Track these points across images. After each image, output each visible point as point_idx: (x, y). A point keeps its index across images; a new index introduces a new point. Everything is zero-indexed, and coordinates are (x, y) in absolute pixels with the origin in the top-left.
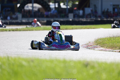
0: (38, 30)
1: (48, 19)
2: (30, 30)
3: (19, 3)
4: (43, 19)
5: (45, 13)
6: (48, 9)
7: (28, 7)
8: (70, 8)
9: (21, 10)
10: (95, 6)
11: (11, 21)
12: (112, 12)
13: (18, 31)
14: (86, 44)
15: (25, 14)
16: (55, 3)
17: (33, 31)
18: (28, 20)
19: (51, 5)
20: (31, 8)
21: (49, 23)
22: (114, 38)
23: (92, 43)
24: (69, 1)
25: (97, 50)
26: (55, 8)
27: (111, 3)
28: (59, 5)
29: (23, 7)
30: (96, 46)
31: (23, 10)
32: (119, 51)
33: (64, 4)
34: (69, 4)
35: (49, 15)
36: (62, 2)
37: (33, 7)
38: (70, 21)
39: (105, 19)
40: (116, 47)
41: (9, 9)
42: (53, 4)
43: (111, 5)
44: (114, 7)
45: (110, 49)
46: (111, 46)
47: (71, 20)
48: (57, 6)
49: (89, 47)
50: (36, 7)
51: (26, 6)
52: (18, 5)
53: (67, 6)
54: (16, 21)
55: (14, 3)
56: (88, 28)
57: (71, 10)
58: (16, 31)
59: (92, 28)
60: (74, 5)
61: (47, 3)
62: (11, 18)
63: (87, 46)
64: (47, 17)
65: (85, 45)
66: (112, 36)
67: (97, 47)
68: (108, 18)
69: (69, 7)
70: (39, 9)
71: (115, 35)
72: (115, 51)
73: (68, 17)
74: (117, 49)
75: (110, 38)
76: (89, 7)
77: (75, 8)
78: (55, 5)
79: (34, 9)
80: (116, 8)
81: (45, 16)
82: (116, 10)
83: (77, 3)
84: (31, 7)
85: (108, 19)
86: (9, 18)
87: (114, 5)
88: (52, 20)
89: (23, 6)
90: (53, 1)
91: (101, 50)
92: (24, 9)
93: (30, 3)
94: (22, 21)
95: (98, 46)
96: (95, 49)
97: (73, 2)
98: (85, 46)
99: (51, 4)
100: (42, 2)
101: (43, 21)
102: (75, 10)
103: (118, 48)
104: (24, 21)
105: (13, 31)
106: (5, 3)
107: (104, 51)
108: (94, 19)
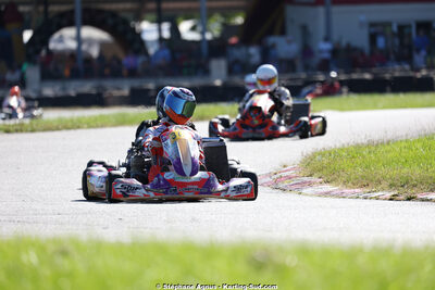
0: (97, 127)
1: (136, 83)
3: (28, 28)
4: (118, 82)
7: (61, 40)
8: (215, 40)
9: (38, 52)
10: (305, 30)
12: (367, 52)
13: (27, 131)
14: (269, 175)
15: (52, 66)
16: (159, 21)
17: (79, 131)
18: (64, 89)
19: (147, 31)
20: (72, 45)
21: (138, 98)
22: (373, 146)
23: (292, 169)
24: (211, 12)
25: (312, 195)
26: (161, 39)
27: (363, 18)
28: (175, 30)
29: (45, 43)
30: (306, 179)
31: (43, 53)
32: (389, 195)
33: (193, 29)
34: (210, 25)
36: (187, 18)
37: (78, 38)
38: (217, 87)
39: (343, 77)
40: (379, 182)
42: (154, 27)
43: (361, 24)
44: (373, 30)
45: (357, 190)
46: (363, 177)
47: (218, 83)
48: (166, 34)
49: (281, 186)
50: (90, 41)
51: (56, 36)
52: (27, 35)
53: (203, 33)
55: (11, 27)
57: (217, 48)
58: (17, 131)
60: (228, 29)
61: (132, 23)
62: (3, 84)
63: (276, 181)
65: (266, 175)
66: (365, 141)
67: (310, 184)
68: (354, 72)
69: (209, 36)
70: (103, 45)
71: (376, 137)
72: (376, 194)
73: (206, 72)
74: (383, 190)
75: (358, 147)
76: (283, 32)
77: (234, 40)
78: (160, 30)
79: (84, 47)
80: (383, 34)
81: (125, 72)
82: (381, 42)
83: (239, 20)
84: (71, 38)
85: (355, 76)
87: (372, 25)
88: (151, 86)
89: (42, 37)
90: (154, 17)
91: (327, 194)
92: (48, 49)
93: (71, 24)
94: (40, 92)
95: (314, 179)
96: (304, 191)
97: (224, 17)
98: (268, 179)
99: (145, 26)
100: (110, 21)
101: (119, 89)
102: (233, 45)
103: (385, 184)
104: (48, 92)
107: (338, 196)
108: (303, 75)
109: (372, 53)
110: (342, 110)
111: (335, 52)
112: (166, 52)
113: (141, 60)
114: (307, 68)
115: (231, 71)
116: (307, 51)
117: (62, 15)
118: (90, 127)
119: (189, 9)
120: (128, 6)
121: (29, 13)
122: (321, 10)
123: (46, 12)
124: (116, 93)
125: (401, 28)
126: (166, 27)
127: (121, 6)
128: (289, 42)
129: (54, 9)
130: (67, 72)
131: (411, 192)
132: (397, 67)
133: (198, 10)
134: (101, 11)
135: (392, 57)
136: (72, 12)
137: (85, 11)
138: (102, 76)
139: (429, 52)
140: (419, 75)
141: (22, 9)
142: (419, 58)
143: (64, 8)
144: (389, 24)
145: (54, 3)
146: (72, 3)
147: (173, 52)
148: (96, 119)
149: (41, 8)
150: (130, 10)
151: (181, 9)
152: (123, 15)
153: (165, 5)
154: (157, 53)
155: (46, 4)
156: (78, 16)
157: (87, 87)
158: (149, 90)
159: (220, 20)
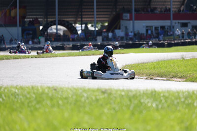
1: (74, 43)
2: (54, 57)
3: (41, 25)
4: (69, 43)
5: (71, 36)
6: (74, 32)
7: (51, 30)
8: (99, 30)
9: (44, 33)
10: (126, 27)
11: (32, 45)
12: (145, 35)
15: (48, 37)
16: (82, 24)
18: (52, 44)
19: (78, 27)
20: (55, 31)
21: (75, 48)
24: (98, 22)
27: (144, 24)
28: (86, 27)
29: (47, 30)
31: (46, 33)
32: (146, 78)
33: (92, 26)
34: (97, 26)
35: (75, 39)
36: (90, 23)
37: (57, 29)
39: (137, 43)
40: (143, 74)
41: (31, 33)
42: (80, 26)
43: (144, 27)
44: (147, 28)
47: (99, 44)
48: (83, 28)
50: (60, 29)
51: (50, 28)
52: (41, 28)
53: (95, 28)
54: (39, 46)
55: (36, 25)
56: (117, 54)
57: (99, 33)
59: (121, 54)
60: (103, 27)
61: (73, 25)
62: (33, 43)
64: (73, 40)
69: (97, 29)
70: (64, 31)
71: (145, 61)
73: (96, 40)
75: (138, 64)
76: (120, 29)
77: (105, 30)
78: (82, 27)
79: (58, 32)
80: (150, 29)
81: (71, 40)
82: (149, 32)
83: (106, 24)
84: (55, 29)
85: (141, 42)
86: (30, 42)
87: (147, 27)
88: (79, 44)
89: (46, 28)
90: (80, 23)
92: (47, 32)
93: (54, 24)
97: (102, 23)
99: (77, 25)
100: (67, 24)
101: (69, 45)
102: (104, 32)
103: (145, 75)
105: (36, 58)
106: (26, 26)
108: (126, 42)
109: (146, 35)
110: (136, 53)
111: (135, 35)
112: (83, 34)
113: (76, 36)
114: (127, 39)
115: (103, 40)
116: (127, 34)
117: (52, 22)
118: (60, 57)
119: (91, 21)
120: (72, 19)
121: (42, 21)
122: (131, 22)
123: (47, 21)
124: (68, 46)
125: (156, 28)
126: (84, 26)
127: (70, 19)
128: (122, 31)
129: (50, 20)
130: (53, 39)
131: (152, 77)
132: (154, 40)
133: (94, 21)
134: (64, 21)
135: (152, 37)
136: (55, 21)
137: (59, 20)
138: (64, 41)
139: (164, 35)
140: (160, 42)
141: (39, 19)
142: (161, 37)
143: (52, 20)
144: (152, 27)
145: (49, 18)
146: (55, 18)
147: (85, 34)
148: (62, 54)
149: (46, 20)
150: (73, 21)
151: (88, 21)
152: (71, 22)
153: (83, 19)
154: (81, 34)
155: (47, 18)
156: (57, 22)
157: (59, 44)
158: (78, 45)
159: (101, 24)
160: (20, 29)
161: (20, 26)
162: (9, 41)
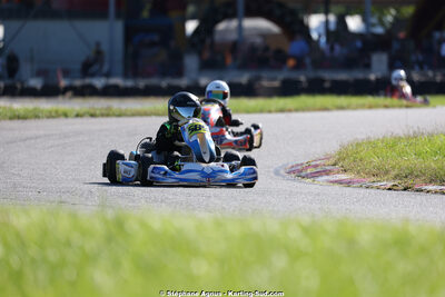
9: (203, 41)
16: (326, 13)
20: (233, 36)
28: (341, 22)
31: (208, 41)
41: (156, 38)
48: (332, 26)
52: (191, 26)
55: (174, 15)
61: (300, 15)
69: (379, 30)
70: (265, 35)
77: (402, 35)
78: (327, 21)
83: (409, 11)
94: (197, 81)
97: (398, 10)
100: (277, 13)
126: (332, 18)
152: (291, 5)
159: (393, 11)
160: (119, 26)
161: (118, 16)
162: (78, 66)
